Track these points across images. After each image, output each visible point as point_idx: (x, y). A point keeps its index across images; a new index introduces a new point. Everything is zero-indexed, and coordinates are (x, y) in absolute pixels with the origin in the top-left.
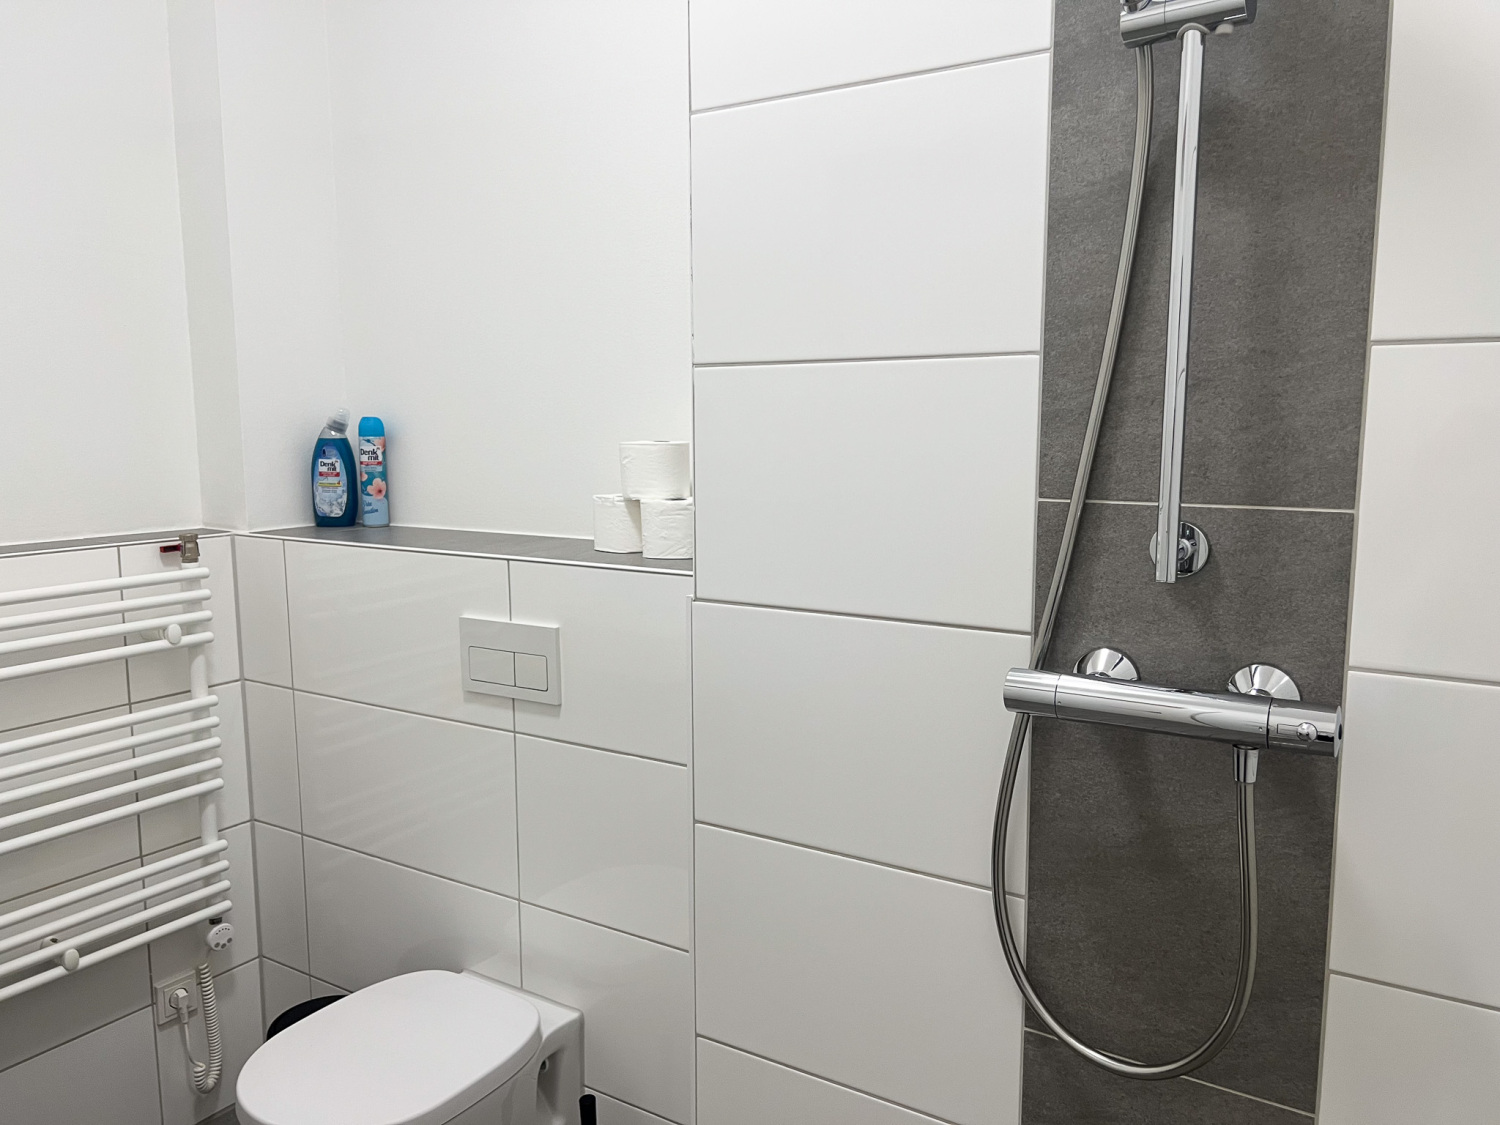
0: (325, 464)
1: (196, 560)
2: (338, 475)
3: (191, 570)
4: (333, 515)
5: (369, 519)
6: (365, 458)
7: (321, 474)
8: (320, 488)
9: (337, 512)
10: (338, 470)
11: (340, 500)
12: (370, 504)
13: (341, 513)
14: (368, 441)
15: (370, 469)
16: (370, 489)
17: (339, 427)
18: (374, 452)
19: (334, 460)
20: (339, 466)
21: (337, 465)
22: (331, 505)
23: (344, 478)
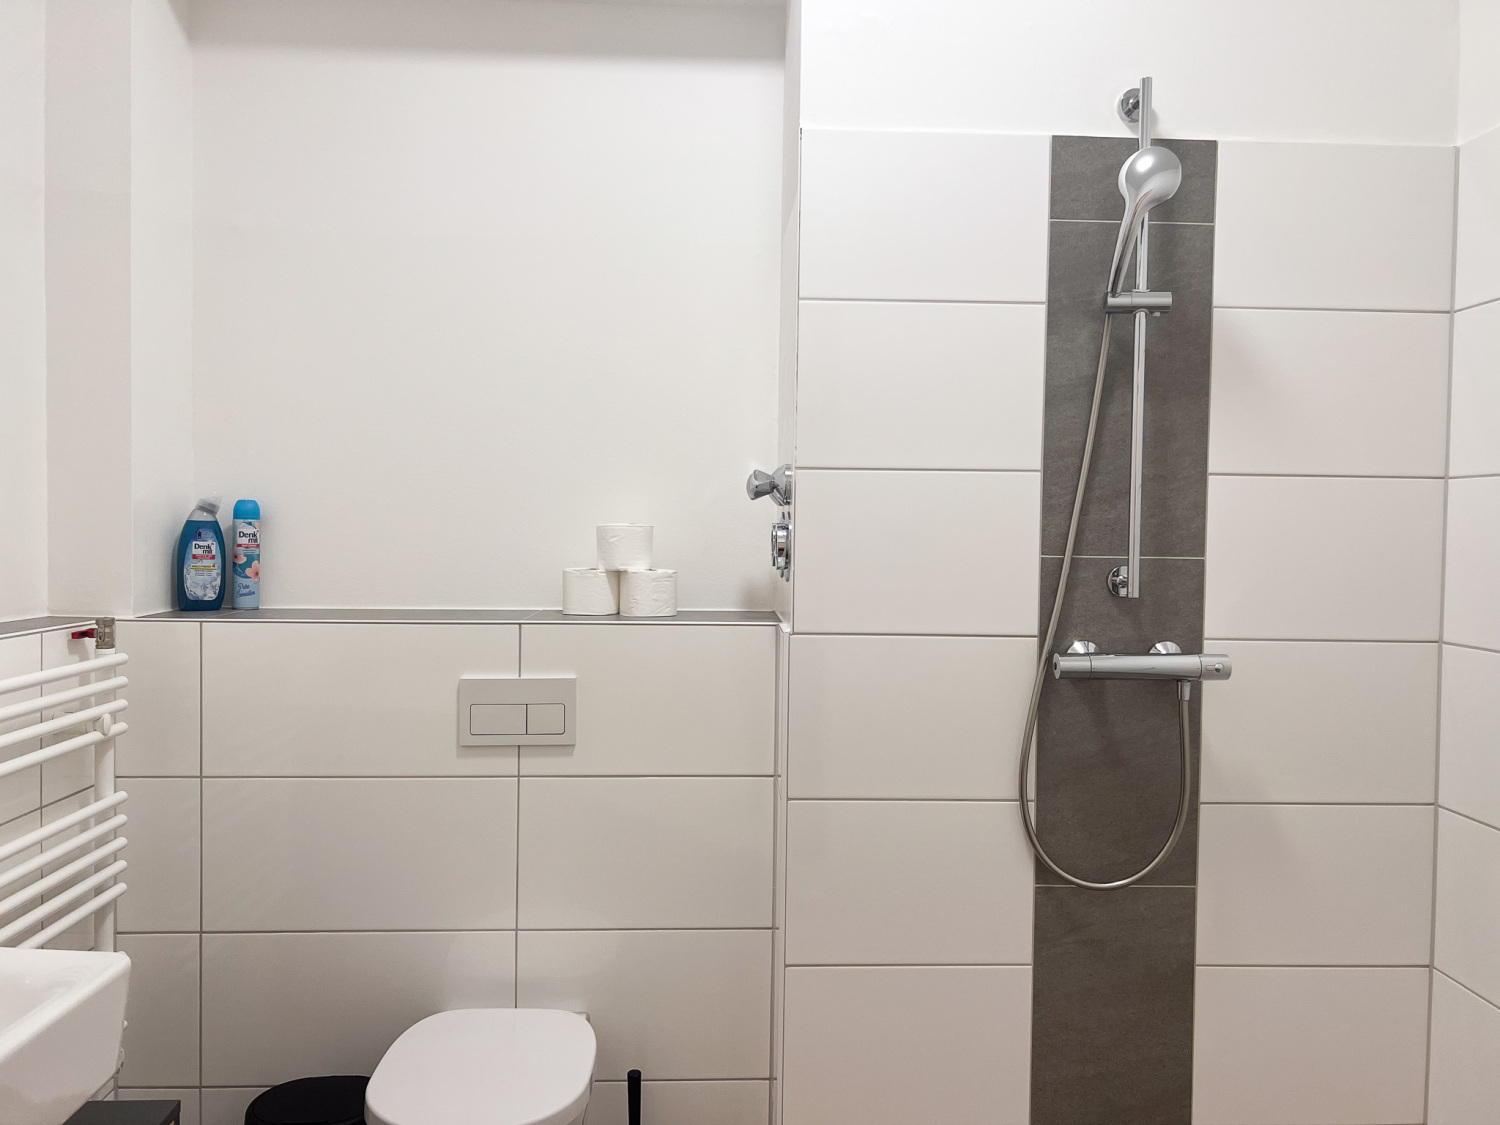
0: (200, 547)
1: (113, 646)
2: (213, 557)
3: (109, 657)
4: (206, 599)
5: (244, 602)
6: (244, 541)
7: (195, 557)
8: (193, 572)
9: (211, 595)
10: (214, 553)
11: (214, 584)
12: (247, 587)
13: (214, 597)
14: (250, 524)
15: (249, 551)
16: (248, 571)
17: (210, 508)
18: (254, 535)
19: (210, 542)
20: (215, 549)
21: (213, 548)
22: (205, 588)
23: (218, 560)
